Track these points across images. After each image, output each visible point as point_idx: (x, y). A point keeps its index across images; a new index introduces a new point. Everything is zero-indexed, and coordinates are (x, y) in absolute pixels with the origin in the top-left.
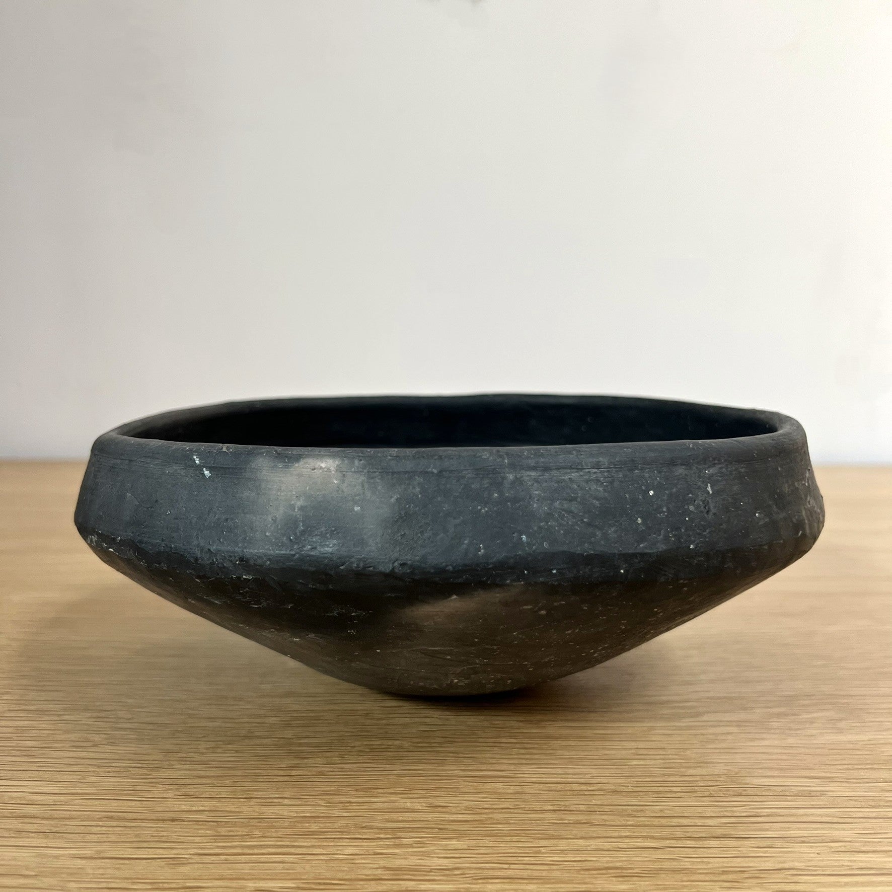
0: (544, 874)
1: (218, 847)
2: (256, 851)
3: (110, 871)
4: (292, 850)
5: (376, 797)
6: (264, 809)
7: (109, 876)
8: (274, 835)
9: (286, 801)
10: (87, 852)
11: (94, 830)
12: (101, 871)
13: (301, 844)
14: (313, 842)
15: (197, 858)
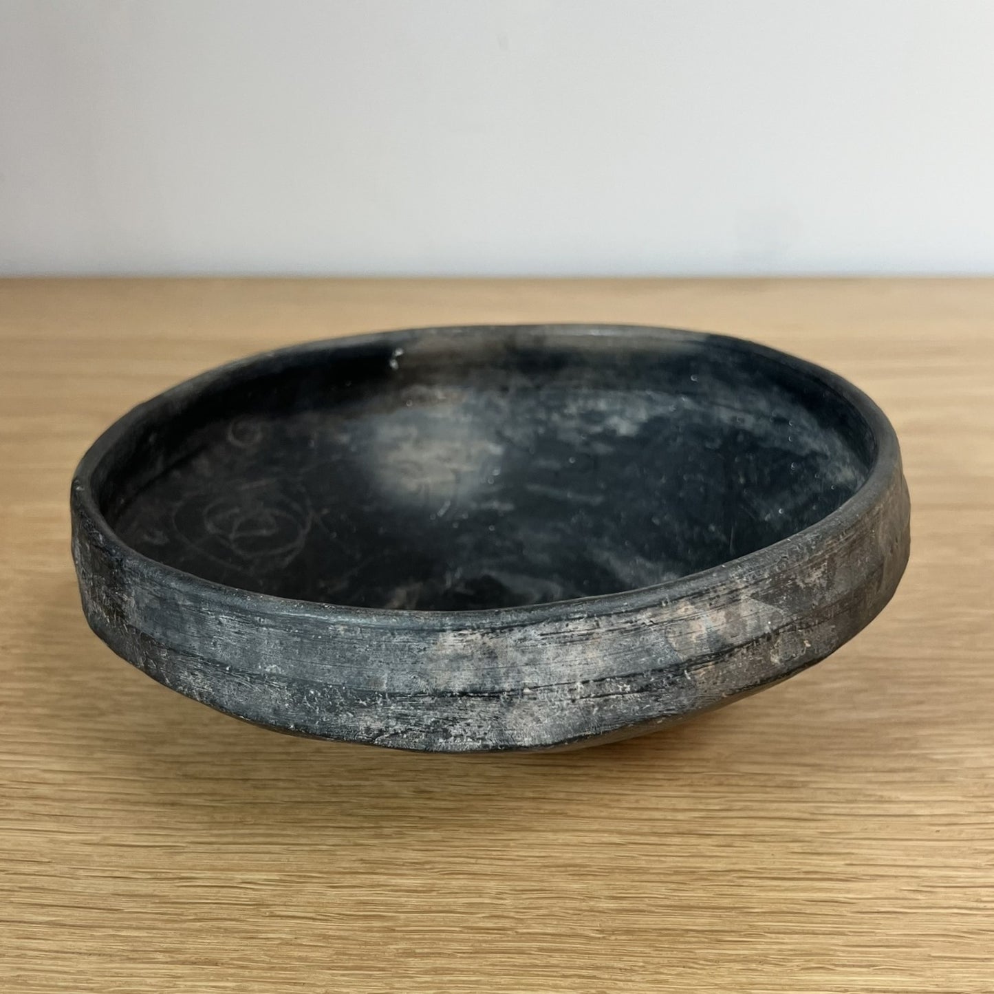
0: (508, 870)
1: (212, 835)
2: (247, 840)
3: (114, 859)
4: (280, 840)
5: (367, 780)
6: (258, 792)
7: (113, 864)
8: (265, 822)
9: (281, 784)
10: (95, 838)
11: (101, 814)
12: (106, 859)
13: (289, 833)
14: (301, 831)
15: (192, 847)
